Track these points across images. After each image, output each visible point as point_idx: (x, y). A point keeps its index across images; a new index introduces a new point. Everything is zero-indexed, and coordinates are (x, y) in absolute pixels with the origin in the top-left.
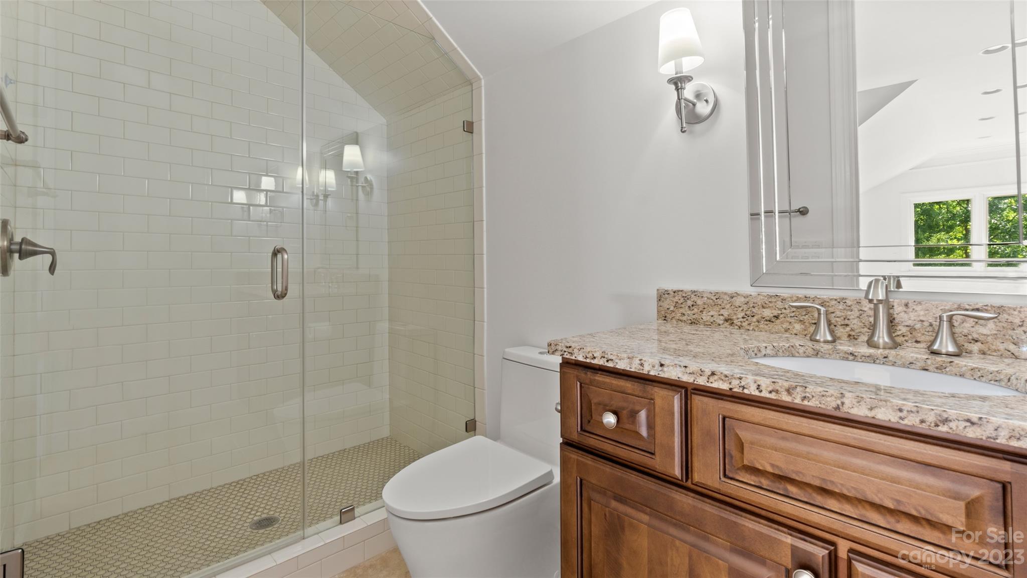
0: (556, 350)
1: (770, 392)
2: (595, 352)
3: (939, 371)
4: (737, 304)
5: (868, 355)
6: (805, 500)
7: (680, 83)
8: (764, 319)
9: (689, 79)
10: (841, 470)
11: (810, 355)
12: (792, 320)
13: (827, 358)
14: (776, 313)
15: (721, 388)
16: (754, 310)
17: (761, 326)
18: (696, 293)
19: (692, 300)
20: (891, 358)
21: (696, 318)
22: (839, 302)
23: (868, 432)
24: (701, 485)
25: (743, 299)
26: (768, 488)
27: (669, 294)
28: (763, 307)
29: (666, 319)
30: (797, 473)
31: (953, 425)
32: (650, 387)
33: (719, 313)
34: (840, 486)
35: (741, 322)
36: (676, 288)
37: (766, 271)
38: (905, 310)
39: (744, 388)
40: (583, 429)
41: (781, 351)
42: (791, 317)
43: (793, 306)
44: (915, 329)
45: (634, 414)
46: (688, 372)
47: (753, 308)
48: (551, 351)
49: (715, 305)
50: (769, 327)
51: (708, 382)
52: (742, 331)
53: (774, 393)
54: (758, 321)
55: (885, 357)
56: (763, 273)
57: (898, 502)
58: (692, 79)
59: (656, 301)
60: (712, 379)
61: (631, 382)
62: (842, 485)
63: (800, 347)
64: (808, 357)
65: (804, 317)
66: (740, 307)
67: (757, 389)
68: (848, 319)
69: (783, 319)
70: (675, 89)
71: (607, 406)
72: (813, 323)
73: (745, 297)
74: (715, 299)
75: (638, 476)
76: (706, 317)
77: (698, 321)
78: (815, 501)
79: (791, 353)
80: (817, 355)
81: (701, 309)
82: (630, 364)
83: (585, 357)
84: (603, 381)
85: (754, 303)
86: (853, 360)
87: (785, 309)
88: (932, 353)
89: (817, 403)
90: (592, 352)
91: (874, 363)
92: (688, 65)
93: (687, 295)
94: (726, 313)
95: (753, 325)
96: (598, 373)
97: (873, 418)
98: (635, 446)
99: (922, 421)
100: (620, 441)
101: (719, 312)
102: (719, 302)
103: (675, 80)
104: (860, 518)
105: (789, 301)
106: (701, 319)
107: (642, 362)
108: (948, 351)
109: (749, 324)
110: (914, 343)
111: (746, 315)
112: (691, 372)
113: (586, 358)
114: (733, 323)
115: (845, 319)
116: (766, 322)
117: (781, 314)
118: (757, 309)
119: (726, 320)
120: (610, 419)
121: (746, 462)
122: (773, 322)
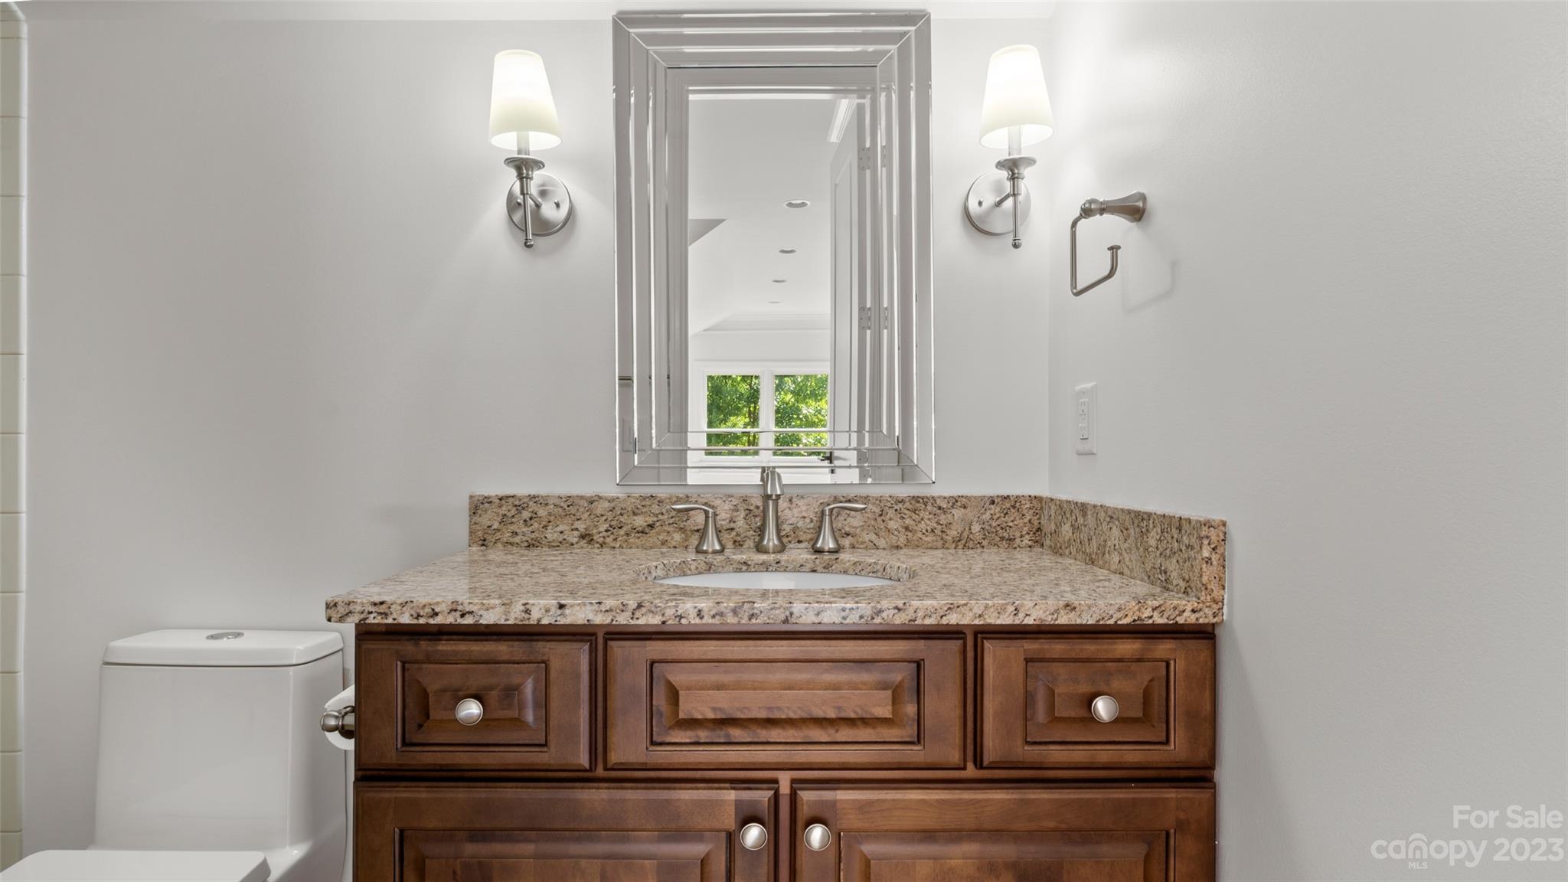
0: (350, 612)
1: (714, 617)
2: (438, 603)
3: (826, 570)
4: (598, 512)
5: (761, 562)
6: (749, 740)
7: (526, 169)
8: (635, 531)
9: (539, 164)
10: (788, 691)
11: (702, 571)
12: (670, 529)
13: (720, 572)
14: (650, 520)
15: (650, 623)
16: (622, 519)
17: (631, 540)
18: (537, 499)
19: (531, 510)
20: (783, 563)
21: (537, 538)
22: (724, 501)
23: (814, 641)
24: (619, 767)
25: (606, 505)
26: (706, 741)
27: (491, 502)
28: (635, 514)
29: (485, 543)
30: (741, 710)
31: (884, 615)
32: (541, 643)
33: (573, 527)
34: (786, 710)
35: (604, 537)
36: (502, 492)
37: (639, 463)
38: (789, 506)
39: (681, 617)
40: (407, 741)
41: (672, 570)
42: (669, 524)
43: (674, 509)
44: (798, 528)
45: (511, 692)
46: (604, 609)
47: (620, 517)
48: (335, 616)
49: (566, 515)
50: (642, 541)
51: (632, 618)
52: (605, 550)
53: (718, 617)
54: (627, 534)
55: (778, 563)
56: (635, 467)
57: (839, 708)
58: (544, 166)
59: (468, 515)
60: (638, 614)
61: (507, 643)
62: (788, 708)
63: (692, 562)
64: (700, 573)
65: (685, 523)
66: (602, 515)
67: (698, 615)
68: (734, 522)
69: (660, 527)
70: (517, 176)
71: (460, 691)
72: (695, 531)
73: (609, 502)
74: (566, 507)
75: (517, 788)
76: (551, 534)
77: (539, 542)
78: (759, 738)
79: (682, 570)
80: (709, 570)
81: (544, 523)
82: (507, 613)
83: (415, 616)
84: (454, 651)
85: (622, 509)
86: (747, 571)
87: (662, 514)
88: (815, 551)
89: (766, 618)
90: (430, 605)
91: (767, 571)
92: (539, 144)
93: (521, 502)
94: (581, 526)
95: (621, 541)
96: (442, 640)
97: (820, 623)
98: (512, 743)
99: (861, 617)
100: (481, 742)
101: (572, 525)
102: (573, 510)
103: (517, 163)
104: (803, 741)
105: (667, 503)
106: (544, 539)
107: (527, 606)
108: (829, 548)
109: (615, 540)
110: (797, 544)
111: (611, 526)
112: (608, 608)
113: (419, 616)
114: (592, 540)
115: (730, 522)
116: (637, 535)
117: (658, 521)
118: (626, 517)
119: (582, 537)
120: (471, 709)
121: (682, 716)
122: (646, 533)
